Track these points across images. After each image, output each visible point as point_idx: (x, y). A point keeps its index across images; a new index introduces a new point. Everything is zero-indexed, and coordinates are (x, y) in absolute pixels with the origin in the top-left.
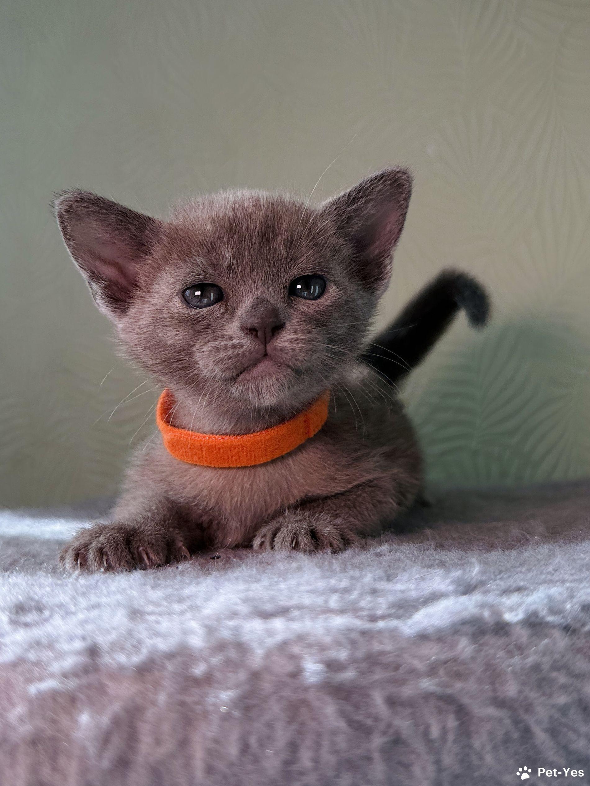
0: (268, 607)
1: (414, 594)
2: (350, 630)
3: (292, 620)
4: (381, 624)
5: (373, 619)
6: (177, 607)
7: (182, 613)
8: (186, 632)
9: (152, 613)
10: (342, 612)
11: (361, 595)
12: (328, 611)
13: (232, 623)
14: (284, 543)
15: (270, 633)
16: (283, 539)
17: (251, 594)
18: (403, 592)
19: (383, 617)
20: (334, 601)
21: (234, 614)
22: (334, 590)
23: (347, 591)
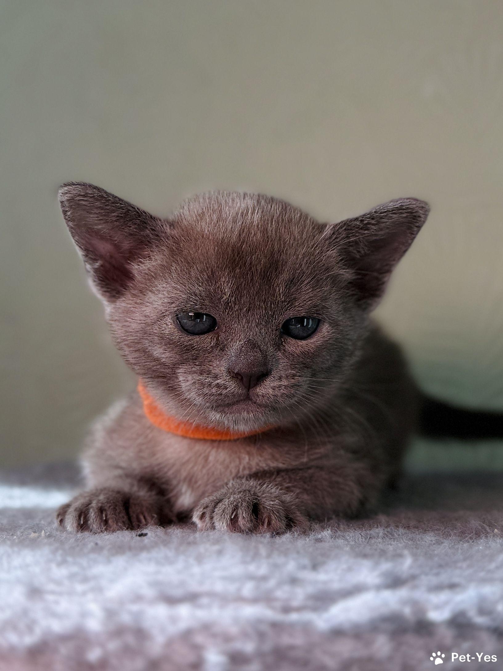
0: (178, 592)
1: (336, 586)
2: (259, 621)
3: (200, 607)
4: (294, 617)
5: (287, 610)
6: (79, 588)
7: (84, 594)
8: (84, 614)
9: (53, 593)
10: (255, 600)
11: (280, 584)
12: (240, 599)
13: (135, 608)
14: (224, 515)
15: (174, 620)
16: (223, 511)
17: (160, 577)
18: (325, 583)
19: (299, 609)
20: (248, 589)
21: (138, 598)
22: (251, 577)
23: (264, 578)
